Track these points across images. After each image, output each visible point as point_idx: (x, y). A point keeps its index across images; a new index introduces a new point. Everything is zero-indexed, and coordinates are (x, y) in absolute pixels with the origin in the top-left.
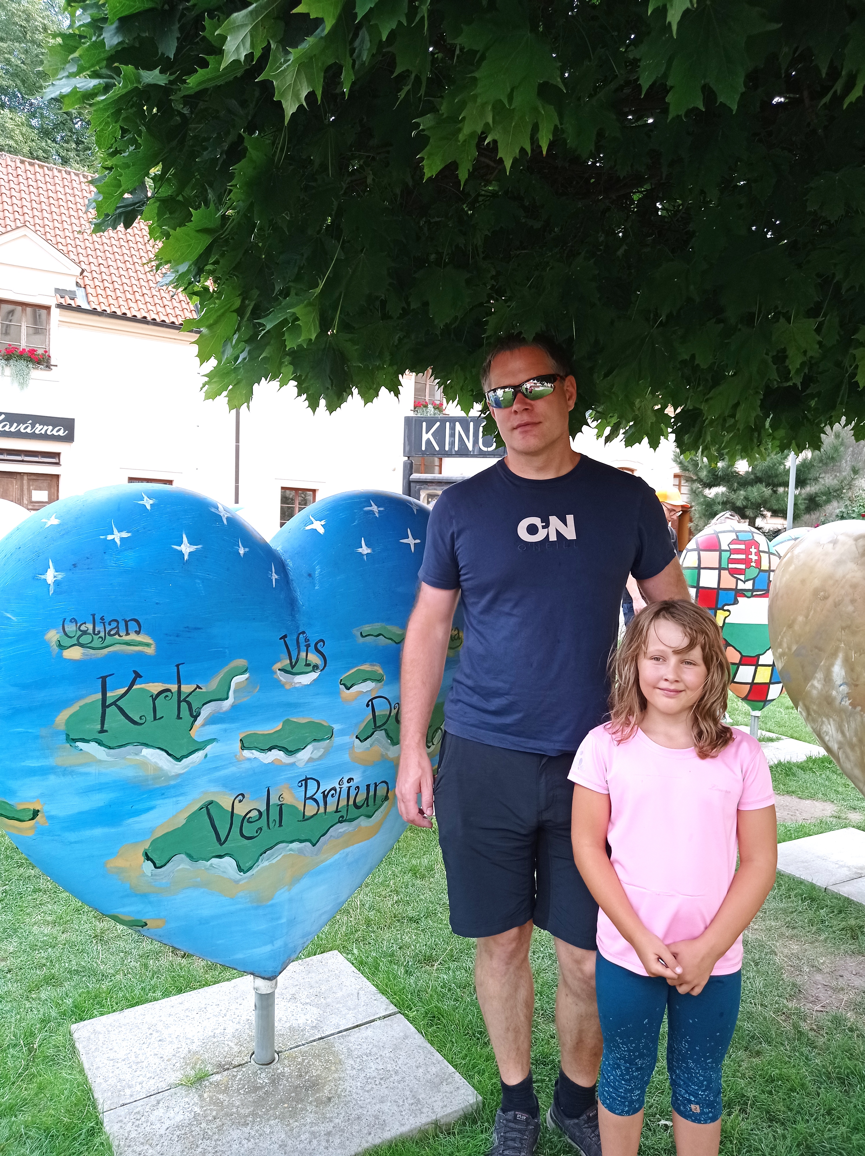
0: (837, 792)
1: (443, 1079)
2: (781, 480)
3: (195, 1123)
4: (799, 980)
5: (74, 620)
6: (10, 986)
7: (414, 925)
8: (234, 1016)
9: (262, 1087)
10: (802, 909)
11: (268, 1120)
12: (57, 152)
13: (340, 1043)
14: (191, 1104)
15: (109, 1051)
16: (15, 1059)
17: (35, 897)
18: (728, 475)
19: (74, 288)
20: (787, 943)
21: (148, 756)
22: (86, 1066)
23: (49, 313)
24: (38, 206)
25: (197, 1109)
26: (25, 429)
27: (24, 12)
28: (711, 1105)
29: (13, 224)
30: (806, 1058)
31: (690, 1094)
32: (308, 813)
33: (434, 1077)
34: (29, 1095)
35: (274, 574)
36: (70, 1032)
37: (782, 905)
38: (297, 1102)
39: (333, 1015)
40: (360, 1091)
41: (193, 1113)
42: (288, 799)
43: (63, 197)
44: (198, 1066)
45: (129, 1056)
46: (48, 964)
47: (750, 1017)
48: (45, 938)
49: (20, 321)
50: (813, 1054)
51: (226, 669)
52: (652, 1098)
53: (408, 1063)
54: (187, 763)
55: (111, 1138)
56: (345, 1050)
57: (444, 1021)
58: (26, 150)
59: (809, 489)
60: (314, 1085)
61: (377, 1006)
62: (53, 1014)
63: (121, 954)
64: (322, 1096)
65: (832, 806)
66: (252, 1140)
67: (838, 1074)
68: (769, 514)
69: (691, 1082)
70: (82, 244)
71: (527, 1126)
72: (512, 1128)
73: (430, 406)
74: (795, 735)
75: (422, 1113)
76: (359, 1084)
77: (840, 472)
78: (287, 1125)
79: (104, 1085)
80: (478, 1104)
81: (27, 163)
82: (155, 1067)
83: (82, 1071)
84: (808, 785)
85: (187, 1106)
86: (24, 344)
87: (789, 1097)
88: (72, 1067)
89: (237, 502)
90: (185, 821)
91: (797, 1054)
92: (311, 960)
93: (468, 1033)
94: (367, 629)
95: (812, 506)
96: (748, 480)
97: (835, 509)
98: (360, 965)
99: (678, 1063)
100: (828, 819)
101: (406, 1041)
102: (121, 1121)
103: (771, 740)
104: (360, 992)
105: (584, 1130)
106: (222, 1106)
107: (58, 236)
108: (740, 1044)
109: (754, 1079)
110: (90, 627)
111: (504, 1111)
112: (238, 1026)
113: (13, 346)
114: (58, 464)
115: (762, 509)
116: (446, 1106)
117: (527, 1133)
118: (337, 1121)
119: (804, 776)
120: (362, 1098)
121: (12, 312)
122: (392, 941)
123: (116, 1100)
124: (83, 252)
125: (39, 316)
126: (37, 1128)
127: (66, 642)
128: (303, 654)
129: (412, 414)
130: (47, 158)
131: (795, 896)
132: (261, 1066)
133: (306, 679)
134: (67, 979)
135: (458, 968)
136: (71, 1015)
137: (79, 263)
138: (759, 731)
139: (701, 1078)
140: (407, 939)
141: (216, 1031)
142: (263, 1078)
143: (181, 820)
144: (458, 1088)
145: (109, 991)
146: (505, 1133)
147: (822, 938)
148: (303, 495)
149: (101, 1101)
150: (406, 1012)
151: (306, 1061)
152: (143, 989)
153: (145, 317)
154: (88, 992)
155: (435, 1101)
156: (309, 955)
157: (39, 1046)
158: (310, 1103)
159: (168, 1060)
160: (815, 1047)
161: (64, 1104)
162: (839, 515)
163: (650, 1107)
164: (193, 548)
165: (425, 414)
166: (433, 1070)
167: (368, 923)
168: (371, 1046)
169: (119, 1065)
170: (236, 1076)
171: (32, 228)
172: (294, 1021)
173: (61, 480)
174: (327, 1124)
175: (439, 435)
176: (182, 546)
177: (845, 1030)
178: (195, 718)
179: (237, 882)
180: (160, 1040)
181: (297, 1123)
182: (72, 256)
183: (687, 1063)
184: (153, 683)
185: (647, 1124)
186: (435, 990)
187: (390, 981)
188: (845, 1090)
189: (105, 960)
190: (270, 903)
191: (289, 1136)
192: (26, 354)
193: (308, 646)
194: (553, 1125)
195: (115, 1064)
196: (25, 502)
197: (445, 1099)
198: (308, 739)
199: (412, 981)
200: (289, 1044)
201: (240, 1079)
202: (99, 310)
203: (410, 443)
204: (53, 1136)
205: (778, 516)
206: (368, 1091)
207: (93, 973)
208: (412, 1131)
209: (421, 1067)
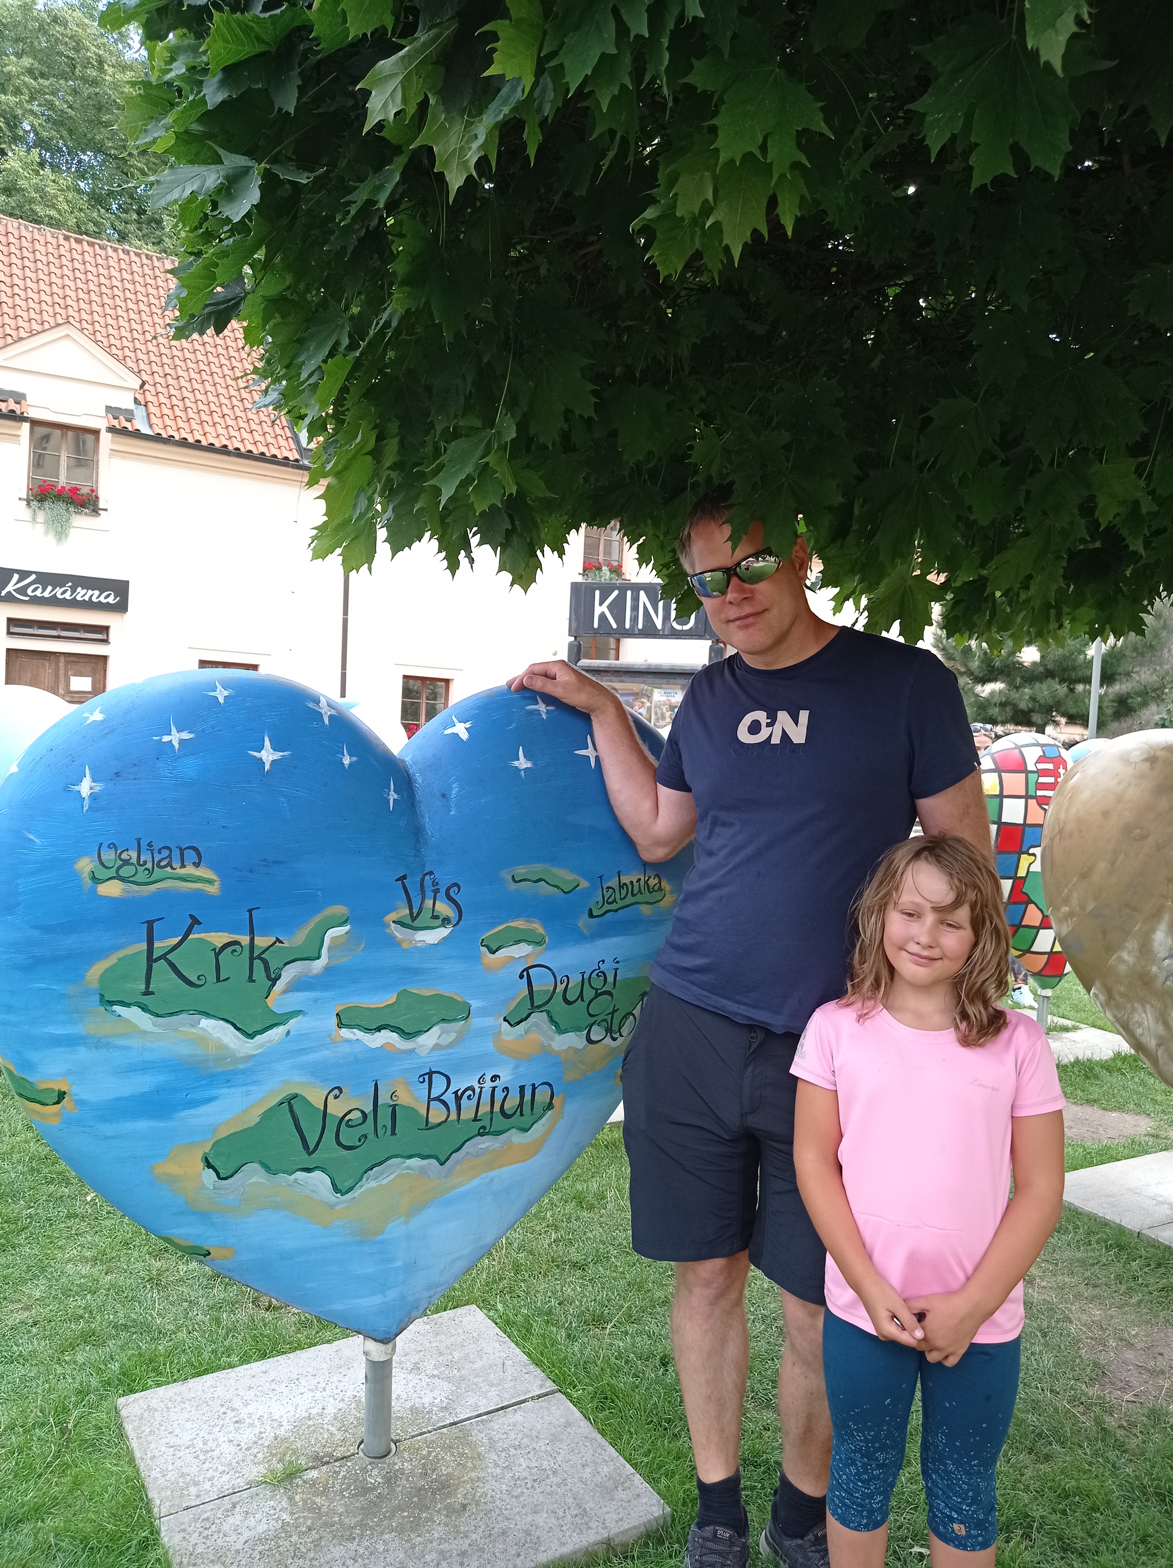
0: (1155, 1102)
1: (619, 1483)
2: (1080, 674)
3: (283, 1535)
4: (1103, 1358)
5: (113, 846)
6: (36, 1343)
7: (579, 1273)
8: (335, 1391)
9: (374, 1489)
10: (1107, 1260)
11: (382, 1533)
12: (112, 225)
13: (479, 1431)
14: (278, 1510)
15: (168, 1435)
16: (42, 1443)
17: (69, 1225)
18: (1008, 666)
19: (131, 405)
20: (1086, 1307)
21: (209, 1030)
22: (138, 1454)
23: (97, 440)
24: (86, 297)
25: (285, 1516)
26: (63, 593)
27: (71, 38)
28: (980, 1525)
29: (51, 320)
30: (1113, 1466)
31: (951, 1509)
32: (434, 1119)
33: (606, 1479)
34: (61, 1492)
35: (392, 792)
36: (116, 1409)
37: (1079, 1255)
38: (420, 1510)
39: (470, 1393)
40: (505, 1497)
41: (280, 1522)
42: (404, 1098)
43: (119, 284)
44: (287, 1458)
45: (195, 1442)
46: (86, 1315)
47: (1036, 1406)
48: (82, 1280)
49: (58, 449)
50: (1123, 1460)
51: (318, 918)
52: (902, 1515)
53: (570, 1460)
54: (262, 1041)
55: (170, 1553)
56: (485, 1440)
57: (620, 1404)
58: (72, 221)
59: (1118, 688)
60: (443, 1487)
61: (529, 1382)
62: (94, 1383)
63: (184, 1304)
64: (455, 1502)
65: (1147, 1120)
66: (360, 1560)
67: (1156, 1487)
68: (1063, 720)
69: (952, 1491)
70: (143, 347)
71: (730, 1547)
72: (711, 1549)
73: (605, 569)
74: (1099, 1023)
75: (589, 1528)
76: (504, 1487)
77: (1161, 664)
78: (407, 1541)
79: (161, 1481)
80: (665, 1518)
81: (72, 240)
82: (229, 1457)
83: (132, 1461)
84: (1116, 1091)
85: (272, 1512)
86: (63, 480)
87: (1090, 1519)
88: (118, 1456)
89: (343, 695)
90: (258, 1120)
91: (1100, 1460)
92: (440, 1317)
93: (652, 1421)
94: (522, 871)
95: (1123, 710)
96: (1036, 673)
97: (1153, 715)
98: (506, 1325)
99: (934, 1465)
100: (1143, 1138)
101: (569, 1430)
102: (184, 1530)
103: (1066, 1029)
104: (506, 1362)
105: (810, 1554)
106: (319, 1513)
107: (111, 337)
108: (1022, 1443)
109: (1042, 1493)
110: (134, 855)
111: (700, 1526)
112: (341, 1405)
113: (48, 483)
114: (106, 641)
115: (1054, 714)
116: (621, 1520)
117: (731, 1557)
118: (474, 1536)
119: (1109, 1079)
120: (508, 1506)
121: (47, 438)
122: (549, 1294)
123: (177, 1501)
124: (145, 357)
125: (84, 442)
126: (72, 1537)
127: (102, 873)
128: (429, 903)
129: (580, 579)
130: (99, 233)
131: (1098, 1243)
132: (373, 1460)
133: (433, 936)
134: (111, 1337)
135: (640, 1333)
136: (118, 1385)
137: (139, 372)
138: (1050, 1017)
139: (965, 1487)
140: (569, 1291)
141: (311, 1411)
142: (375, 1477)
143: (254, 1118)
144: (638, 1495)
145: (169, 1354)
146: (701, 1556)
147: (1134, 1301)
148: (431, 687)
149: (158, 1502)
150: (569, 1390)
151: (433, 1454)
152: (213, 1351)
153: (225, 446)
154: (140, 1354)
155: (608, 1513)
156: (437, 1311)
157: (75, 1426)
158: (439, 1512)
159: (248, 1449)
160: (1125, 1451)
161: (107, 1505)
162: (1159, 723)
163: (900, 1528)
164: (277, 755)
165: (598, 579)
166: (605, 1470)
167: (517, 1268)
168: (520, 1436)
169: (181, 1454)
170: (338, 1473)
171: (77, 325)
172: (417, 1400)
173: (111, 665)
174: (461, 1541)
175: (617, 608)
176: (263, 752)
177: (1165, 1428)
178: (274, 981)
179: (332, 1206)
180: (237, 1422)
181: (420, 1539)
182: (130, 363)
183: (945, 1465)
184: (216, 932)
185: (895, 1552)
186: (607, 1360)
187: (546, 1348)
188: (1166, 1511)
189: (163, 1312)
190: (380, 1238)
191: (409, 1556)
192: (65, 494)
193: (436, 892)
194: (768, 1549)
195: (177, 1452)
196: (61, 691)
197: (621, 1509)
198: (434, 1018)
199: (576, 1349)
200: (410, 1430)
201: (345, 1477)
202: (164, 435)
203: (577, 619)
204: (92, 1548)
205: (1075, 724)
206: (516, 1497)
207: (146, 1328)
208: (576, 1552)
209: (588, 1465)
